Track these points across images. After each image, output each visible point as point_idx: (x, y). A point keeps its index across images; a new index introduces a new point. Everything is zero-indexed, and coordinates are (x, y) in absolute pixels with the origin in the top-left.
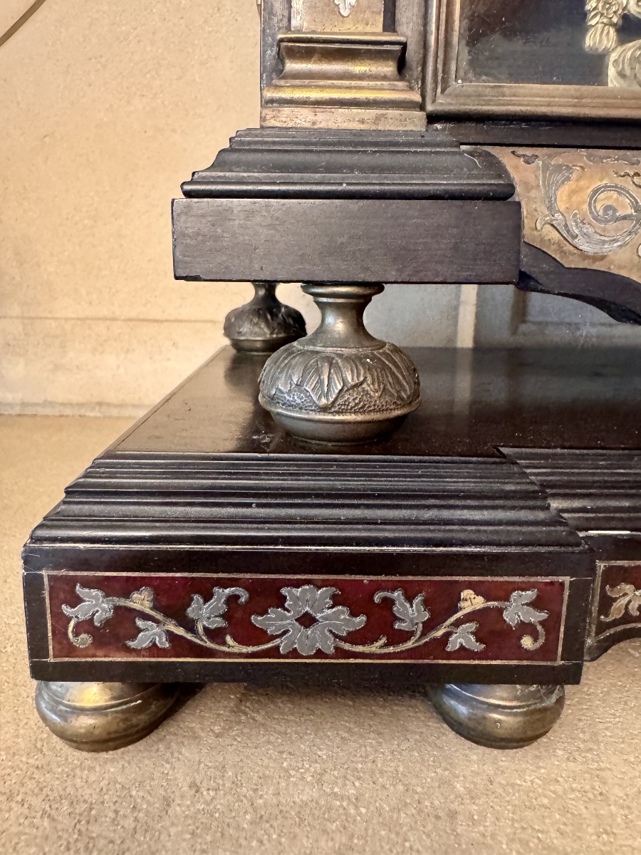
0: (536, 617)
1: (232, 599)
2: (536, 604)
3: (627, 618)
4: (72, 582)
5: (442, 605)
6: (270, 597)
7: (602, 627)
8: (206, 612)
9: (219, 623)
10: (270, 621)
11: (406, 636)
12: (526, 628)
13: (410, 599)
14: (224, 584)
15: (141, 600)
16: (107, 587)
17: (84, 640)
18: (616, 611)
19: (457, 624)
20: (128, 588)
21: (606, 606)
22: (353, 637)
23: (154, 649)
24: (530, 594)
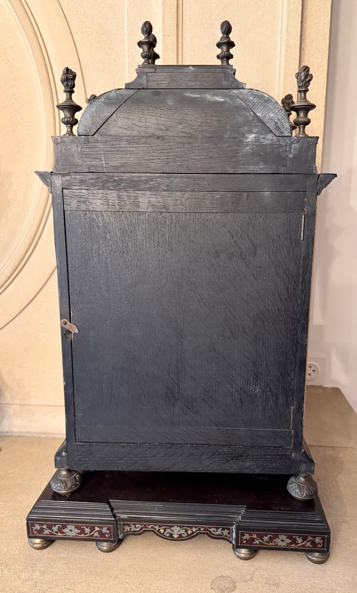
0: (108, 532)
1: (59, 527)
2: (108, 529)
3: (127, 531)
4: (34, 523)
5: (92, 529)
6: (65, 527)
7: (123, 533)
8: (55, 529)
9: (57, 530)
10: (65, 530)
11: (87, 534)
12: (106, 533)
13: (87, 528)
14: (58, 524)
15: (45, 527)
16: (40, 524)
17: (36, 532)
18: (126, 530)
19: (95, 532)
20: (42, 525)
21: (124, 529)
22: (78, 534)
23: (47, 534)
24: (106, 528)
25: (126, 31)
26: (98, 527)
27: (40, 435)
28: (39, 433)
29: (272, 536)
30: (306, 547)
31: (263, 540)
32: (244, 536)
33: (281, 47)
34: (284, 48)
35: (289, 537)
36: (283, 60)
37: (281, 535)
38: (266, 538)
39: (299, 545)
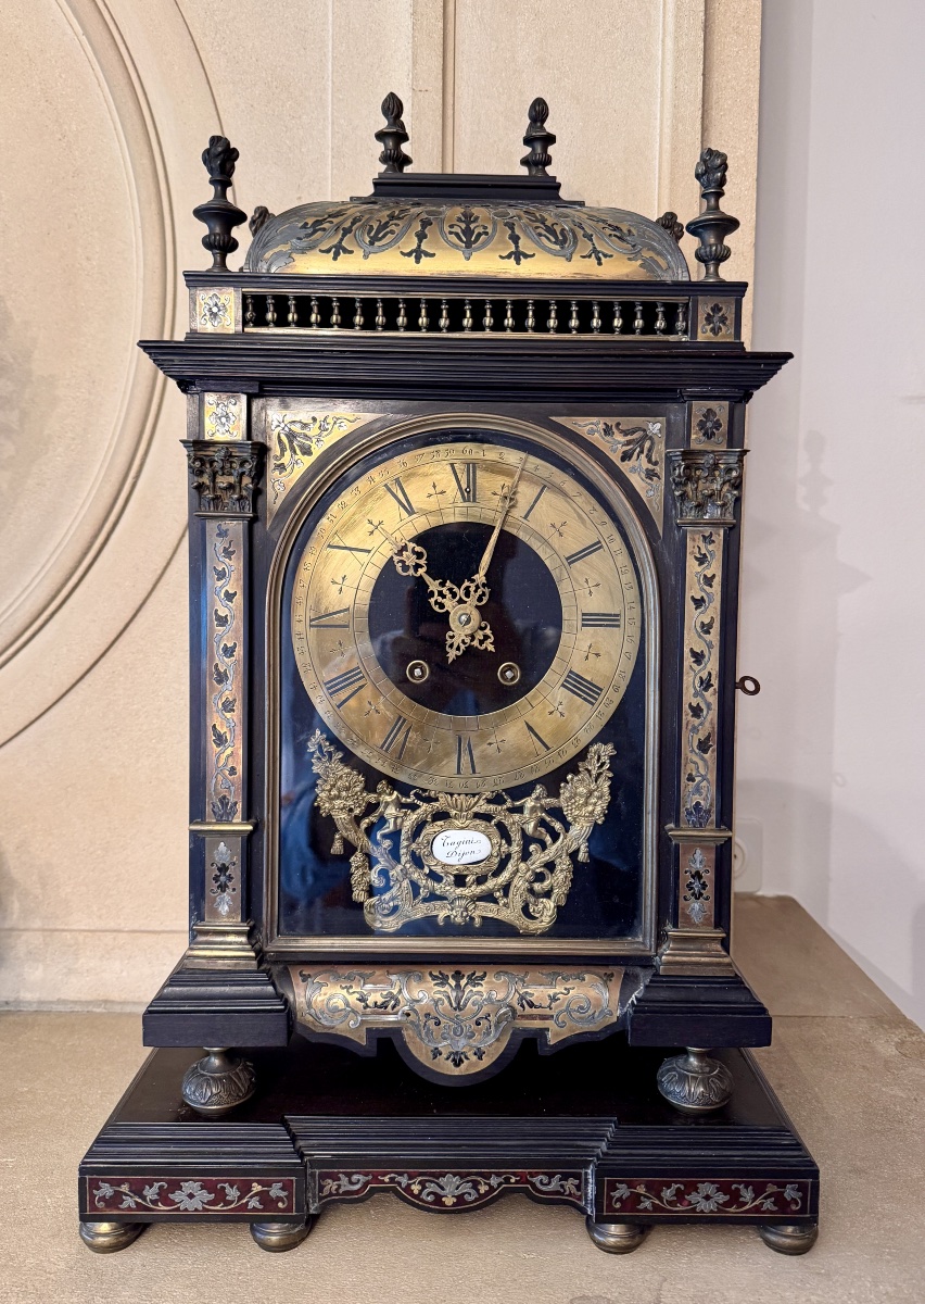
0: (283, 1194)
1: (161, 1187)
2: (283, 1189)
3: (331, 1194)
4: (98, 1180)
5: (245, 1189)
6: (175, 1186)
7: (321, 1199)
8: (151, 1193)
9: (156, 1197)
10: (176, 1196)
11: (231, 1202)
12: (279, 1199)
13: (232, 1187)
14: (158, 1181)
15: (125, 1188)
16: (112, 1183)
17: (101, 1205)
18: (326, 1191)
19: (251, 1197)
20: (119, 1183)
21: (321, 1188)
22: (209, 1203)
23: (129, 1208)
24: (280, 1185)
25: (330, 83)
26: (259, 1182)
27: (90, 1008)
28: (89, 1003)
29: (682, 1187)
30: (764, 1212)
31: (661, 1199)
32: (616, 1189)
33: (662, 121)
34: (668, 123)
35: (723, 1188)
36: (667, 146)
37: (703, 1182)
38: (667, 1194)
39: (747, 1207)
